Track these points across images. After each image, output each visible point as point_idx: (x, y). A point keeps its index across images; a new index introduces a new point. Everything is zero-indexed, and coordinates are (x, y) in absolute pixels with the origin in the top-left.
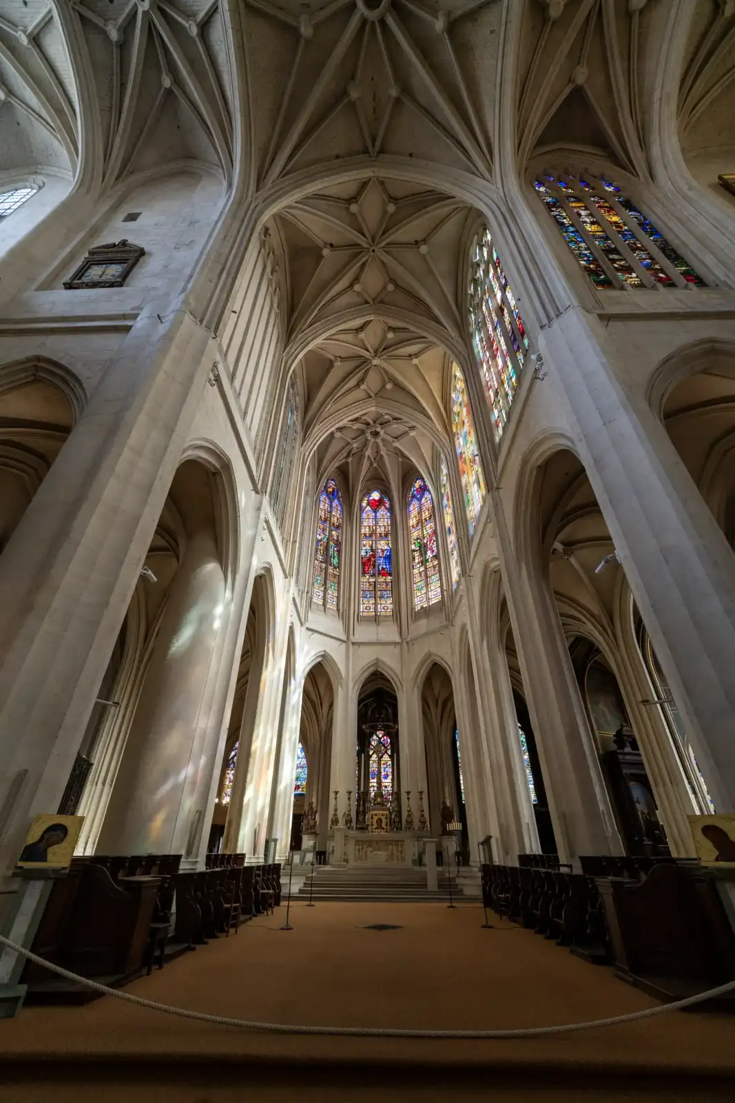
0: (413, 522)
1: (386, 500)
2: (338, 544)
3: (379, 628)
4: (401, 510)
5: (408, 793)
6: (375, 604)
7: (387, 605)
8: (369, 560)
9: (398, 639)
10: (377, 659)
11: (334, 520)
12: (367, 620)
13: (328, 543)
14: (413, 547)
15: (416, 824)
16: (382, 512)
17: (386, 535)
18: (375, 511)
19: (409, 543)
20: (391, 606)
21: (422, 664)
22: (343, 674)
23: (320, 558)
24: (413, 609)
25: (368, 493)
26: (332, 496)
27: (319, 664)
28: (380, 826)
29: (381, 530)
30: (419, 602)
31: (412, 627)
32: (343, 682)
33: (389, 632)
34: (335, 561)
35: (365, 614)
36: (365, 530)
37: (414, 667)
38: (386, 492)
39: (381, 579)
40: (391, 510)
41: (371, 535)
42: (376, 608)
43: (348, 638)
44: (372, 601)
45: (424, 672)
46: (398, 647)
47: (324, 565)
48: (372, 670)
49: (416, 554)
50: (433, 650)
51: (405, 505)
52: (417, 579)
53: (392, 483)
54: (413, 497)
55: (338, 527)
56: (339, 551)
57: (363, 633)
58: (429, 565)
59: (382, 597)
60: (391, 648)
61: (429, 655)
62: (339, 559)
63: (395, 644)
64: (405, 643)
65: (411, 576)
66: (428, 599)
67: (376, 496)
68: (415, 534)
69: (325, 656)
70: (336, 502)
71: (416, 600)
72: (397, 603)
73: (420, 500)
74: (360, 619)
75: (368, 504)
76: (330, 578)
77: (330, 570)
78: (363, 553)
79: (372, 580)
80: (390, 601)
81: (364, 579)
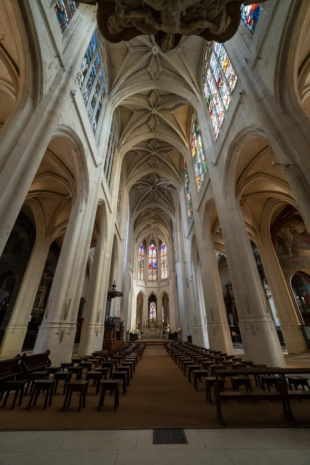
0: (162, 255)
1: (155, 247)
2: (143, 261)
3: (153, 283)
4: (159, 251)
5: (159, 321)
6: (152, 277)
7: (155, 277)
8: (151, 265)
9: (157, 286)
10: (153, 291)
11: (142, 255)
12: (150, 281)
13: (141, 262)
14: (162, 262)
15: (160, 327)
16: (154, 251)
17: (155, 258)
18: (152, 250)
19: (161, 261)
20: (156, 277)
21: (162, 293)
22: (145, 294)
23: (139, 266)
24: (161, 279)
25: (151, 245)
26: (141, 247)
27: (140, 293)
28: (153, 327)
29: (154, 256)
30: (163, 277)
31: (160, 283)
32: (145, 296)
33: (155, 284)
34: (142, 266)
35: (150, 279)
36: (150, 256)
37: (161, 293)
38: (155, 245)
39: (154, 270)
40: (156, 250)
41: (151, 258)
42: (152, 278)
43: (146, 286)
44: (152, 276)
45: (163, 294)
46: (157, 288)
47: (140, 268)
48: (151, 293)
49: (162, 264)
50: (165, 290)
51: (160, 249)
52: (162, 271)
53: (156, 243)
54: (162, 247)
55: (143, 256)
56: (143, 263)
57: (150, 285)
58: (165, 268)
59: (154, 275)
60: (155, 288)
61: (164, 291)
62: (144, 265)
63: (157, 287)
64: (159, 287)
65: (161, 270)
66: (165, 277)
67: (152, 246)
68: (162, 258)
69: (141, 291)
70: (142, 249)
71: (162, 277)
72: (157, 276)
73: (164, 249)
74: (149, 281)
75: (151, 248)
76: (142, 271)
77: (142, 268)
78: (149, 263)
79: (152, 270)
80: (156, 276)
81: (149, 270)
